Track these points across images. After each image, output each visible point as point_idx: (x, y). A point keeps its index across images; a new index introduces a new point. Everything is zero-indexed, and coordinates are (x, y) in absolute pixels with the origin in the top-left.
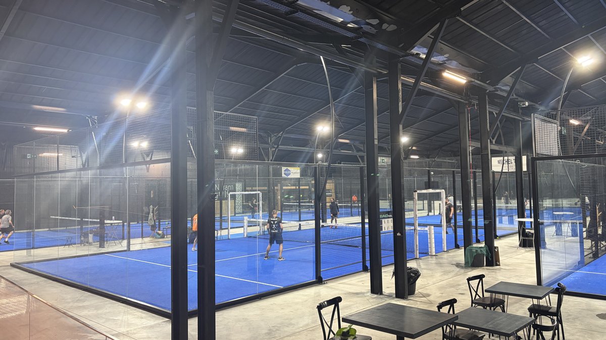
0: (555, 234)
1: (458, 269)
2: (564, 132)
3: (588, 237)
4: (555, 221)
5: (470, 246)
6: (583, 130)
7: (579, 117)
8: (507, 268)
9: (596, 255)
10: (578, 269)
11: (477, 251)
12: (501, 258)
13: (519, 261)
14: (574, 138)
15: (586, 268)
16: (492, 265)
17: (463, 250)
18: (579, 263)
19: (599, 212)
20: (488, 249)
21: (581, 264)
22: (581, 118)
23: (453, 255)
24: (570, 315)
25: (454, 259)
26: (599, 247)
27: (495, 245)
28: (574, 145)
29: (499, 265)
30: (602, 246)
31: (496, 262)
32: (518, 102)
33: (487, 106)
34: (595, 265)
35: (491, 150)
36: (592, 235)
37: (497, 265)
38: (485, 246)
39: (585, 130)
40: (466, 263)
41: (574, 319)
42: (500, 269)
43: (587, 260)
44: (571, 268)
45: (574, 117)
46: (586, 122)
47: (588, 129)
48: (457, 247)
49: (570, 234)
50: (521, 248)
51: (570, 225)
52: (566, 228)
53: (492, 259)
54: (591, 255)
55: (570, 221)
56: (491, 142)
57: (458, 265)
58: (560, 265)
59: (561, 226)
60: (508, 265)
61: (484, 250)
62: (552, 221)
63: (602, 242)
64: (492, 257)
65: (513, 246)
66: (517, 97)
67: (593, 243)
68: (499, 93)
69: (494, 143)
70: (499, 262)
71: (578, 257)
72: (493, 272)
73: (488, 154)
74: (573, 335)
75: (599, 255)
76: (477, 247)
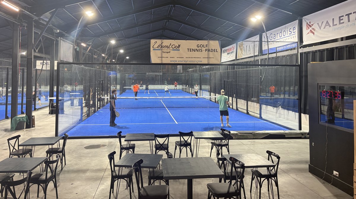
0: (70, 105)
1: (5, 133)
2: (78, 49)
3: (86, 106)
4: (71, 98)
5: (15, 117)
6: (87, 50)
7: (86, 42)
8: (39, 128)
9: (88, 115)
10: (79, 124)
11: (20, 119)
12: (36, 123)
13: (47, 123)
14: (83, 53)
15: (83, 122)
16: (30, 127)
17: (10, 120)
18: (80, 120)
19: (92, 93)
20: (27, 118)
21: (81, 121)
22: (86, 43)
23: (3, 124)
24: (71, 150)
25: (3, 126)
26: (90, 111)
27: (33, 115)
28: (83, 57)
29: (34, 127)
30: (92, 110)
31: (33, 125)
32: (53, 29)
33: (33, 29)
34: (88, 121)
35: (34, 55)
36: (88, 105)
37: (33, 127)
38: (26, 116)
39: (88, 50)
40: (12, 128)
41: (73, 152)
42: (34, 130)
43: (84, 118)
44: (75, 124)
45: (83, 42)
46: (89, 45)
47: (90, 50)
48: (7, 118)
49: (78, 105)
50: (50, 115)
51: (78, 100)
52: (76, 102)
53: (30, 123)
54: (86, 115)
55: (78, 98)
56: (35, 51)
57: (6, 130)
58: (70, 122)
59: (73, 101)
60: (40, 126)
61: (25, 118)
62: (69, 98)
63: (92, 108)
64: (30, 122)
65: (45, 114)
66: (52, 26)
67: (88, 109)
68: (41, 21)
69: (37, 51)
70: (34, 125)
71: (79, 117)
72: (29, 132)
73: (32, 58)
74: (70, 161)
75: (90, 115)
76: (20, 117)
